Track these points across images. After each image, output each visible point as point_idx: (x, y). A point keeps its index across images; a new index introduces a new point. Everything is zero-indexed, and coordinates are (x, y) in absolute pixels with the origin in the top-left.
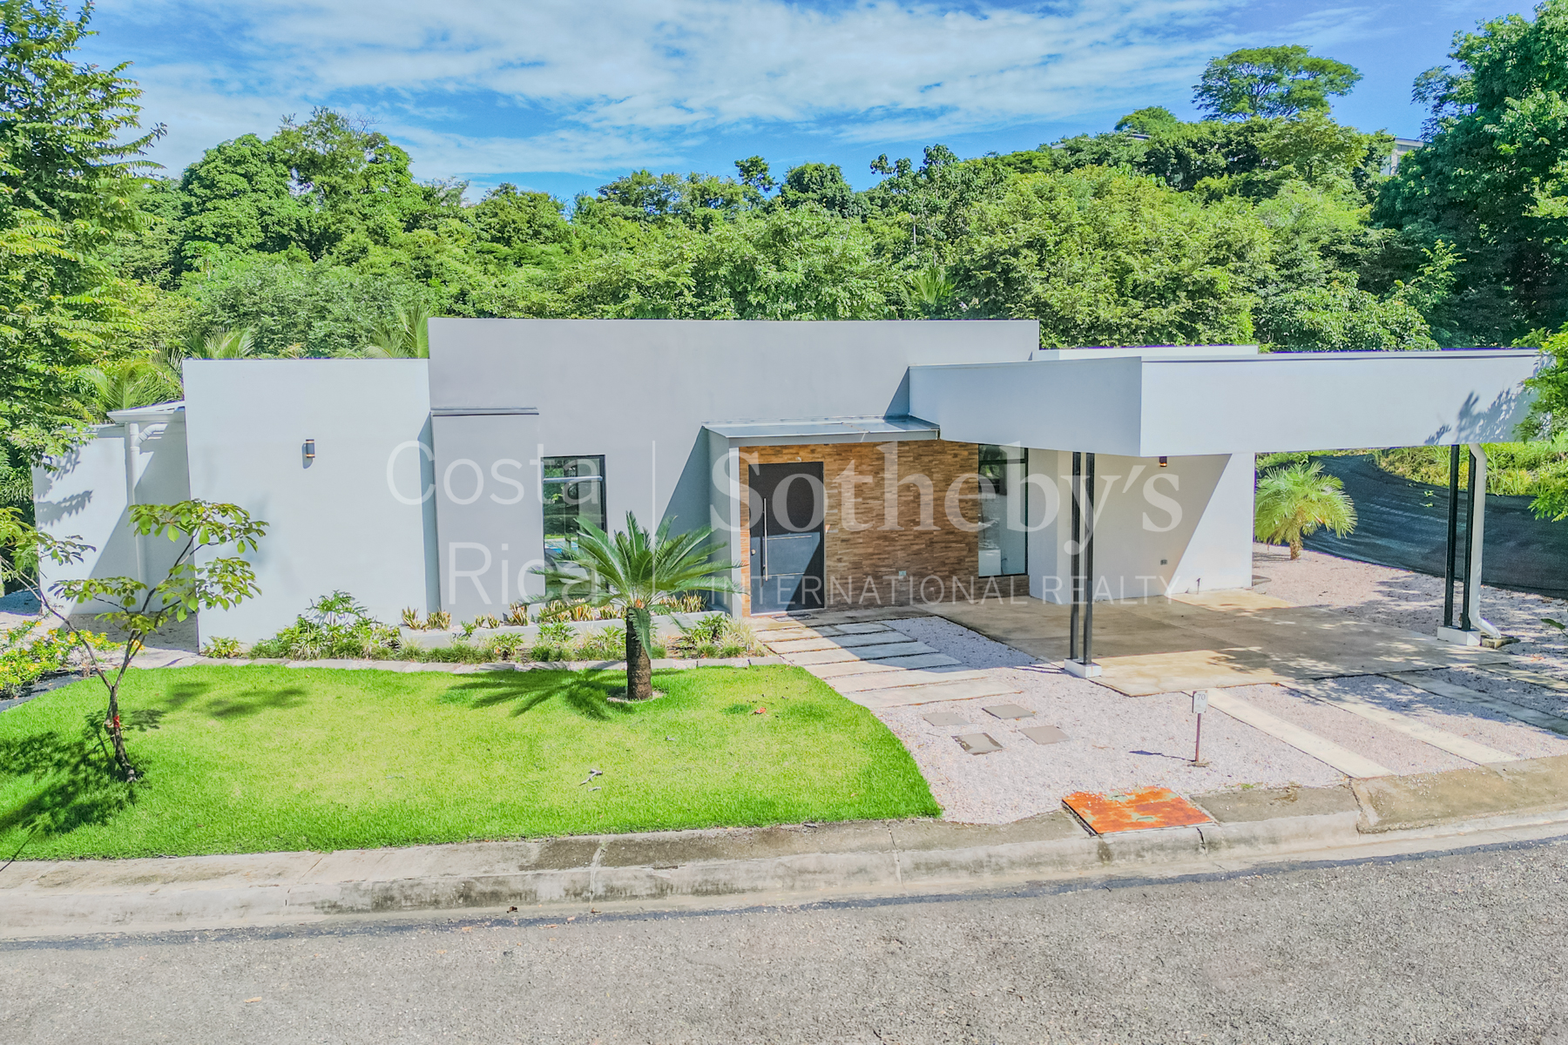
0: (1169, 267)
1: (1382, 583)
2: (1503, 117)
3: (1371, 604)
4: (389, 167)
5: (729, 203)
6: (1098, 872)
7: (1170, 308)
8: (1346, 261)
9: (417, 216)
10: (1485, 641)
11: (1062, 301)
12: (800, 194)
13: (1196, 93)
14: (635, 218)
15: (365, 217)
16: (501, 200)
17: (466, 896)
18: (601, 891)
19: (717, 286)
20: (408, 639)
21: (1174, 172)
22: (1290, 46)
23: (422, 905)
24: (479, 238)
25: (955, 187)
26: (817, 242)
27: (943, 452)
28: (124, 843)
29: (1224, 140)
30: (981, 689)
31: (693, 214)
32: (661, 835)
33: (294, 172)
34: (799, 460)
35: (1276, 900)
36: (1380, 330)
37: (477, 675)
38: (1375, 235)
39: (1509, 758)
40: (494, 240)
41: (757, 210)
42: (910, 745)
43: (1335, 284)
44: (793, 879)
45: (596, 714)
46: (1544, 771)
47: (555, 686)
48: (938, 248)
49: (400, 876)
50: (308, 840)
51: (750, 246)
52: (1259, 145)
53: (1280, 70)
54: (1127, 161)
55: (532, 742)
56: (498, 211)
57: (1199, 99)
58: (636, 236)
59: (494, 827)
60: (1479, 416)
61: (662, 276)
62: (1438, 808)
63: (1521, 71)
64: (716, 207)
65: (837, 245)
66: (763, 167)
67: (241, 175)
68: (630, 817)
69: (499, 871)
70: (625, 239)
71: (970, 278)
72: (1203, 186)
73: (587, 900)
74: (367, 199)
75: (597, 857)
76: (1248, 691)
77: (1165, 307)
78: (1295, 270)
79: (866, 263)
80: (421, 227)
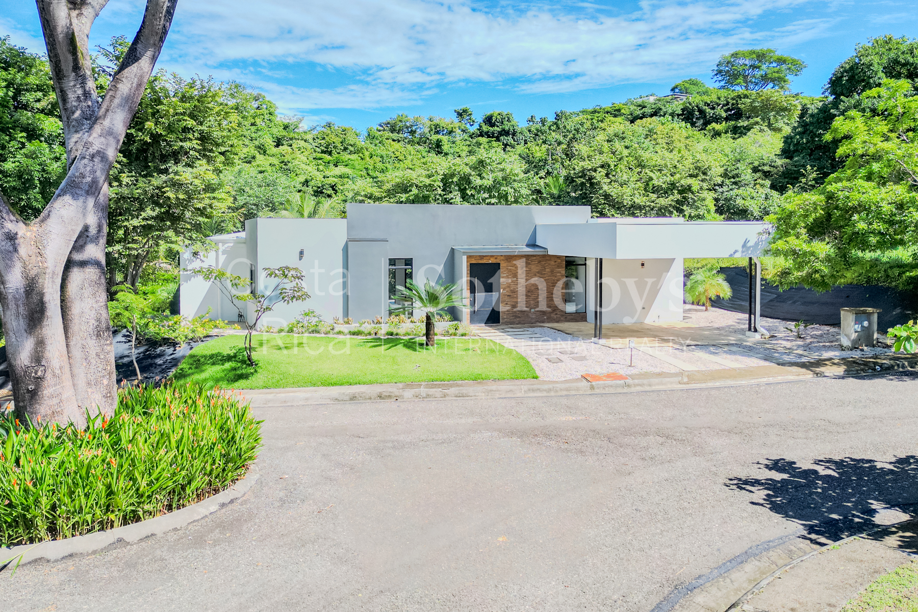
0: (669, 179)
1: (738, 319)
4: (266, 112)
5: (450, 132)
6: (589, 392)
7: (669, 198)
8: (767, 175)
9: (280, 138)
10: (762, 336)
11: (617, 194)
12: (490, 128)
13: (714, 73)
14: (399, 141)
15: (253, 139)
16: (328, 131)
17: (380, 396)
18: (425, 395)
19: (453, 186)
20: (337, 327)
21: (697, 119)
22: (766, 49)
23: (366, 398)
24: (315, 151)
25: (570, 132)
26: (499, 166)
27: (550, 260)
28: (257, 385)
29: (725, 102)
30: (559, 347)
31: (430, 138)
32: (443, 382)
34: (490, 262)
37: (367, 339)
38: (779, 162)
39: (743, 366)
40: (323, 152)
41: (466, 136)
42: (530, 360)
43: (758, 186)
44: (488, 393)
45: (415, 350)
46: (752, 369)
47: (398, 343)
48: (562, 163)
49: (357, 391)
51: (468, 168)
52: (741, 106)
53: (760, 62)
54: (670, 114)
55: (394, 358)
56: (325, 136)
57: (716, 77)
58: (400, 150)
60: (750, 247)
61: (427, 182)
62: (709, 378)
63: (850, 83)
64: (443, 135)
65: (508, 168)
66: (470, 113)
68: (432, 377)
69: (390, 390)
70: (394, 152)
71: (574, 181)
72: (711, 128)
73: (420, 398)
74: (253, 128)
75: (422, 387)
77: (667, 197)
78: (738, 179)
79: (522, 176)
80: (283, 145)
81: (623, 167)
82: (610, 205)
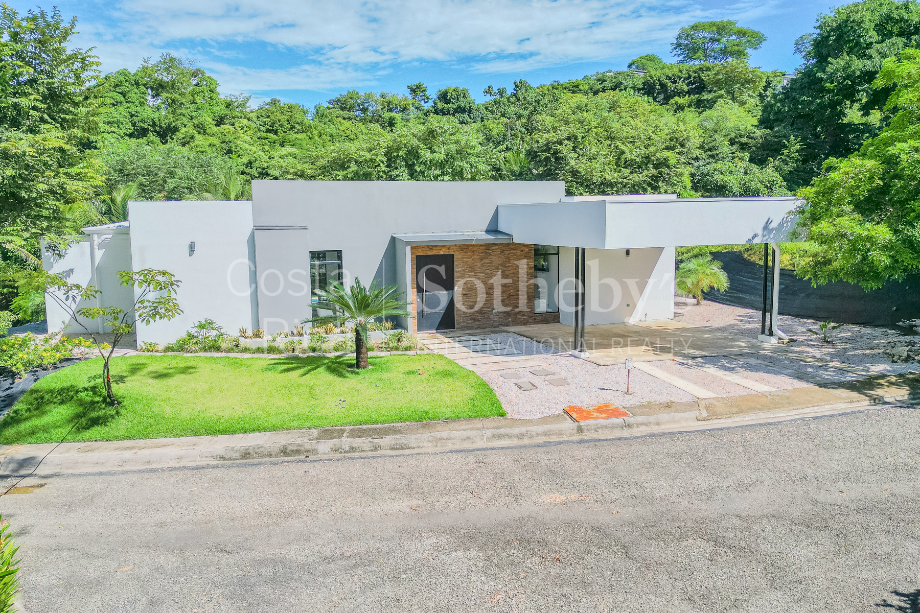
0: (643, 151)
1: (740, 316)
2: (827, 68)
3: (732, 326)
4: (206, 89)
5: (404, 110)
6: (577, 437)
7: (644, 173)
8: (743, 147)
9: (222, 117)
10: (780, 341)
11: (585, 169)
12: (445, 105)
13: (673, 47)
14: (349, 119)
15: (192, 118)
16: (272, 108)
17: (284, 452)
18: (347, 449)
19: (398, 161)
20: (243, 342)
21: (658, 93)
22: (726, 20)
23: (264, 456)
24: (259, 130)
25: (531, 104)
26: (452, 137)
27: (515, 249)
28: (117, 434)
29: (687, 75)
30: (530, 363)
31: (383, 116)
32: (374, 426)
33: (150, 91)
34: (442, 253)
35: (653, 446)
36: (759, 185)
37: (280, 359)
38: (759, 133)
39: (773, 389)
40: (268, 131)
41: (420, 114)
42: (493, 387)
43: (736, 159)
44: (437, 442)
45: (341, 375)
46: (788, 394)
47: (320, 363)
48: (522, 138)
49: (253, 444)
50: (205, 431)
51: (416, 140)
52: (705, 79)
53: (720, 34)
54: (631, 88)
55: (311, 388)
56: (270, 114)
57: (675, 51)
58: (350, 129)
59: (296, 424)
60: (772, 229)
61: (368, 156)
62: (735, 410)
64: (396, 112)
65: (463, 139)
66: (424, 89)
67: (119, 93)
68: (360, 418)
69: (299, 441)
70: (344, 131)
71: (537, 156)
72: (674, 102)
73: (341, 453)
74: (193, 107)
75: (344, 435)
76: (659, 363)
77: (641, 173)
78: (715, 152)
79: (479, 148)
80: (225, 124)
81: (592, 139)
82: (577, 183)
